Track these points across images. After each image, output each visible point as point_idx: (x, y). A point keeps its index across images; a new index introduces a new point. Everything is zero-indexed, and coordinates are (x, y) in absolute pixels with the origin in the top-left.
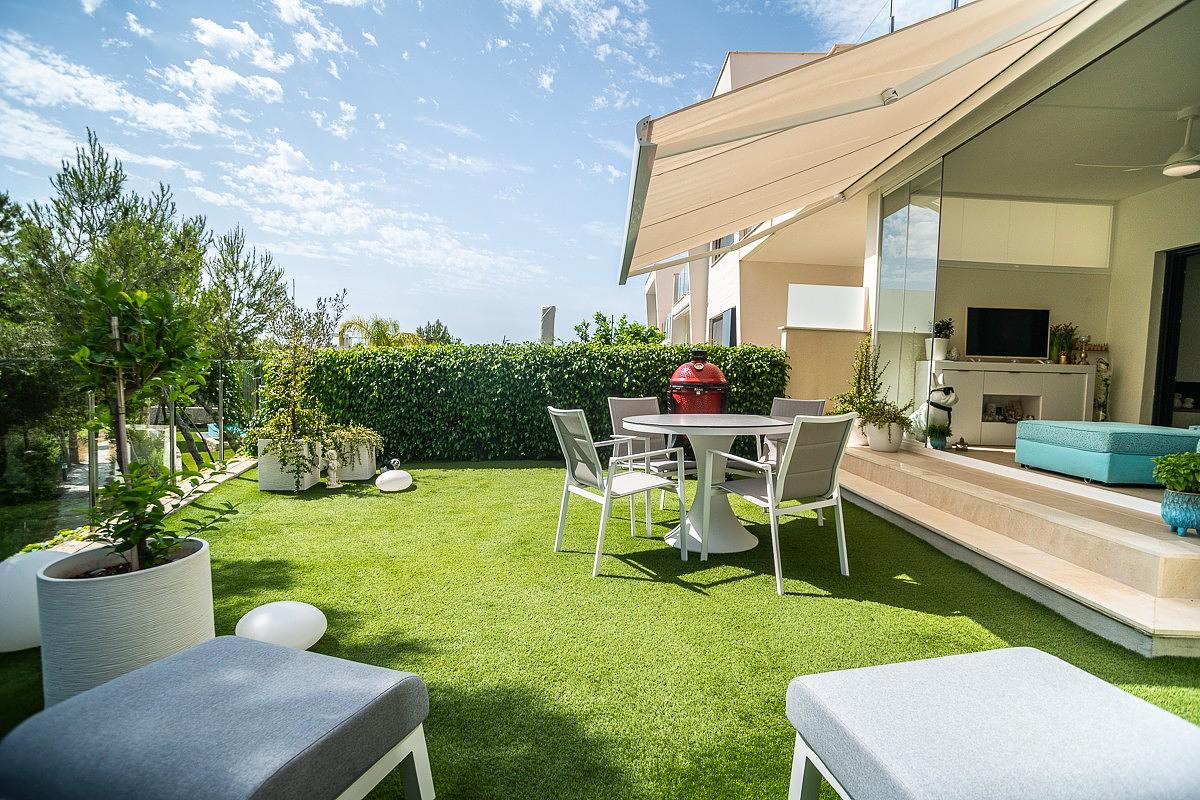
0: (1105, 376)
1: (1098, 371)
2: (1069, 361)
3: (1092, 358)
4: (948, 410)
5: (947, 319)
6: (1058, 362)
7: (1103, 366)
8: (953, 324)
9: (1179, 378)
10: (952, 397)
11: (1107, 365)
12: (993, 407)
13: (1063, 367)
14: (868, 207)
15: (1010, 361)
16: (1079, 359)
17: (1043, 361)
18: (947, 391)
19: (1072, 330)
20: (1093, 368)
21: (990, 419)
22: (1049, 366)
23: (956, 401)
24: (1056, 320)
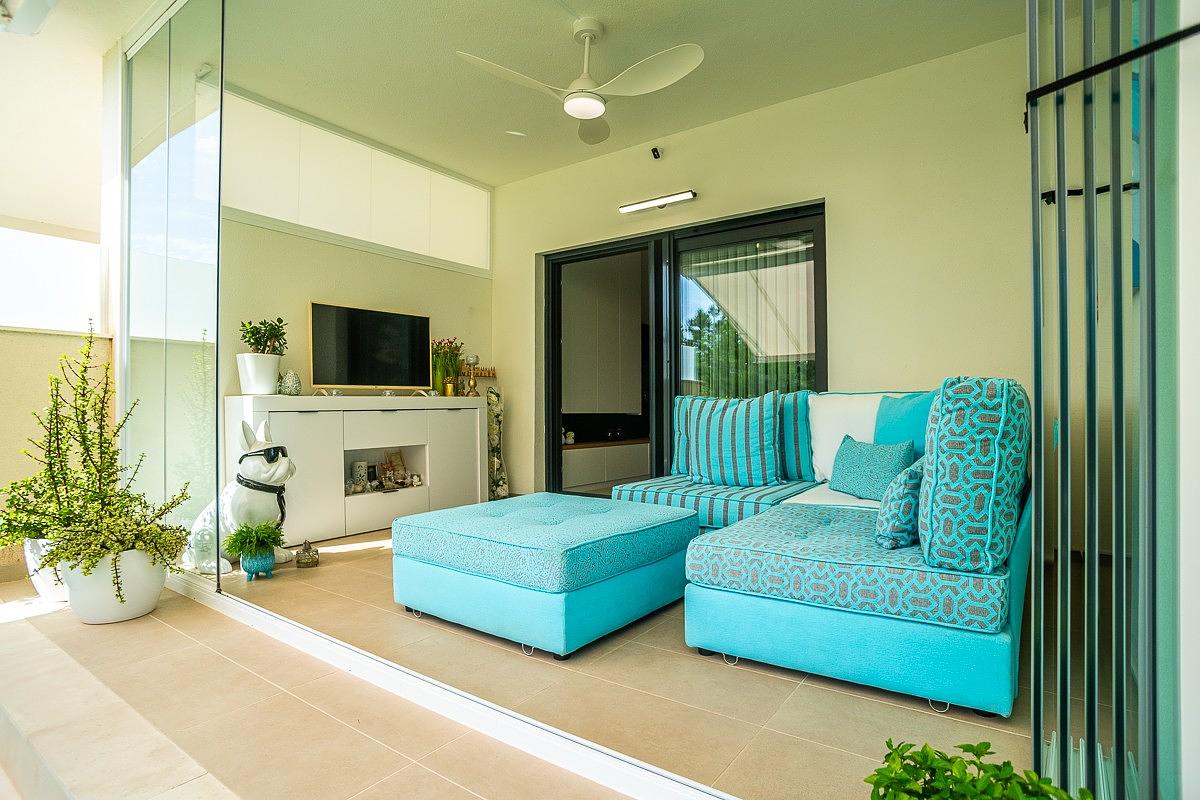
0: (497, 410)
1: (489, 404)
2: (457, 392)
3: (481, 387)
4: (279, 491)
5: (272, 319)
6: (444, 393)
7: (494, 397)
8: (285, 329)
9: (565, 410)
10: (282, 463)
11: (498, 396)
12: (362, 470)
13: (451, 401)
14: (104, 81)
15: (380, 394)
16: (467, 389)
17: (426, 391)
18: (272, 455)
19: (457, 348)
20: (483, 400)
21: (359, 488)
22: (432, 400)
23: (291, 471)
24: (437, 335)
